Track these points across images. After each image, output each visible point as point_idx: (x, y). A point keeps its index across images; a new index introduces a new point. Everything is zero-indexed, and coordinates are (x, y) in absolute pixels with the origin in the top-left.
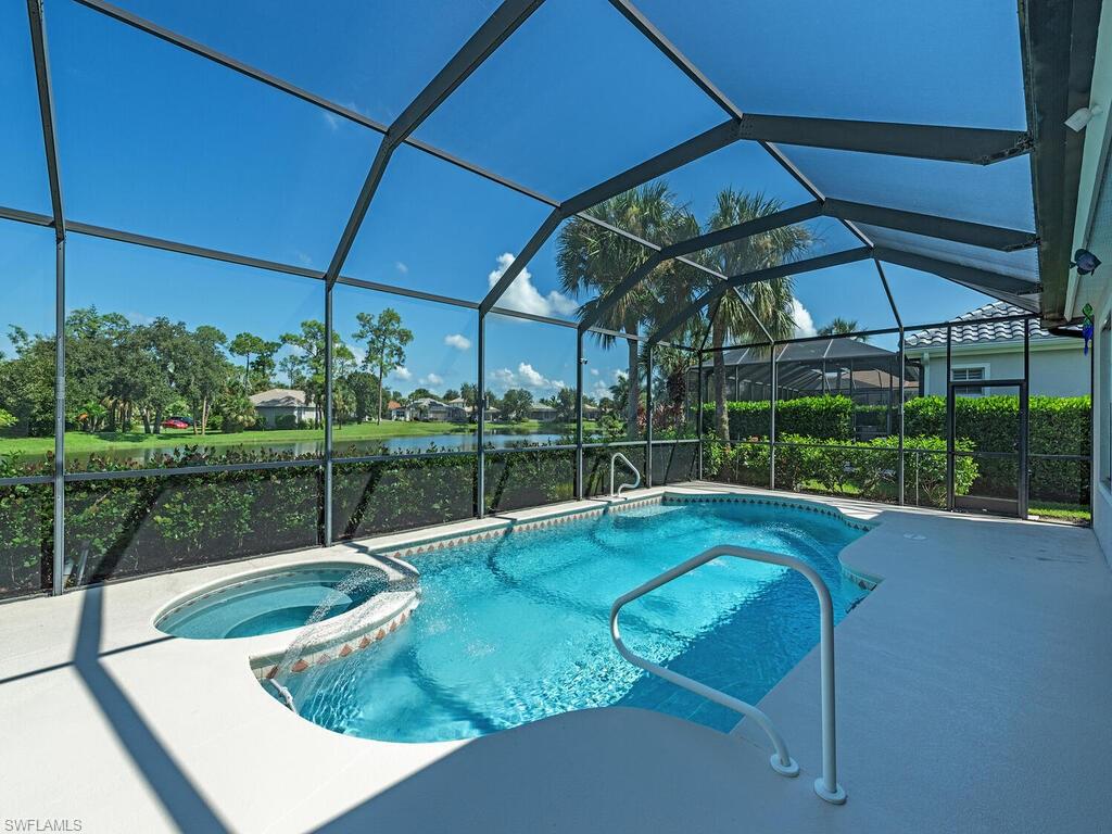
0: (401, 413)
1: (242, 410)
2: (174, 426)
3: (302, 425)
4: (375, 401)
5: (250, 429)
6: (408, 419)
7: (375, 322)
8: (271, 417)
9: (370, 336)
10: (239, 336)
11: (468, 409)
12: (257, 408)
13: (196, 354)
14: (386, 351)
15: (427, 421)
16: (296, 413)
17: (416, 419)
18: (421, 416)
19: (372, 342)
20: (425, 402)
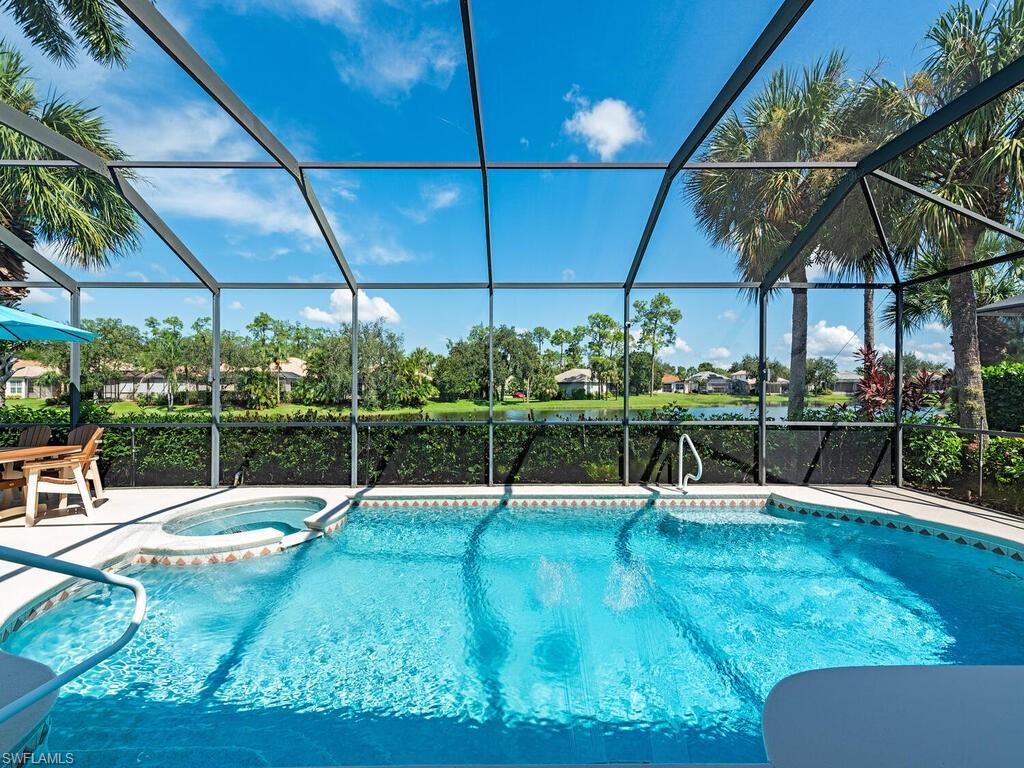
0: (680, 386)
1: (548, 385)
2: (517, 396)
3: (590, 397)
4: (649, 375)
5: (554, 399)
6: (687, 391)
7: (648, 307)
8: (569, 390)
9: (644, 319)
10: (556, 331)
11: (751, 381)
12: (559, 383)
13: (520, 347)
14: (657, 331)
15: (705, 393)
16: (585, 387)
17: (695, 391)
18: (700, 389)
19: (645, 325)
20: (705, 375)
